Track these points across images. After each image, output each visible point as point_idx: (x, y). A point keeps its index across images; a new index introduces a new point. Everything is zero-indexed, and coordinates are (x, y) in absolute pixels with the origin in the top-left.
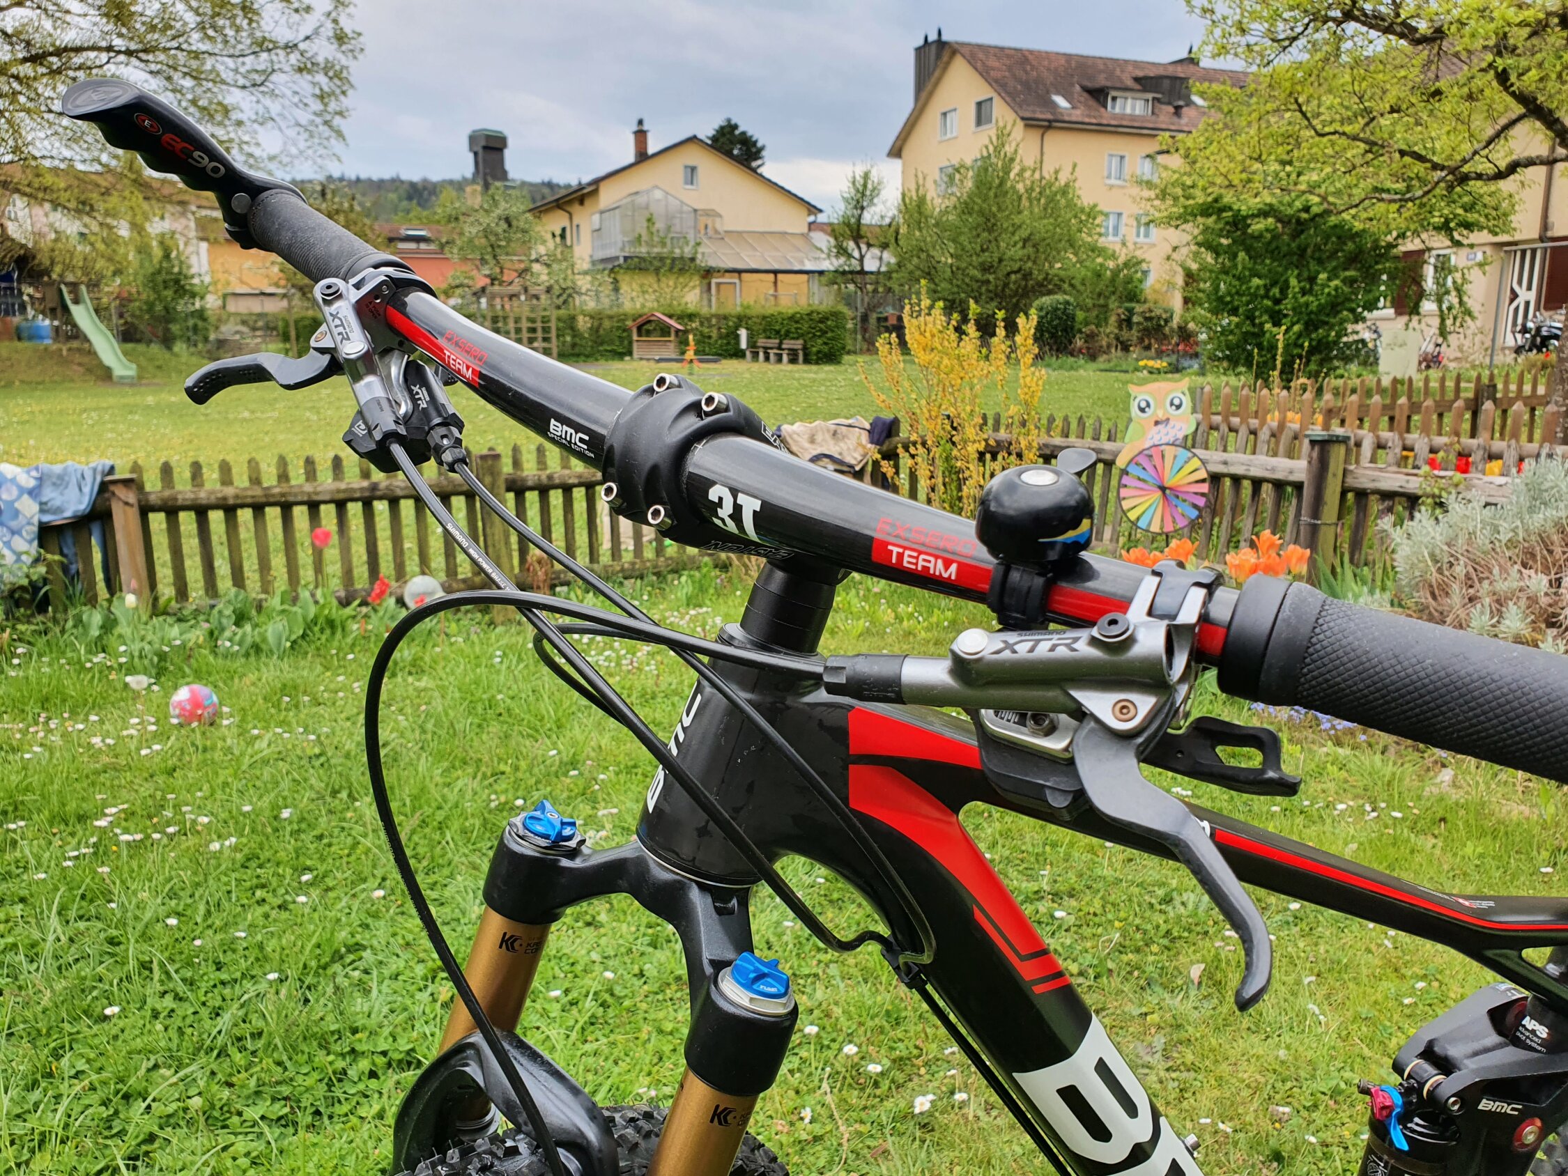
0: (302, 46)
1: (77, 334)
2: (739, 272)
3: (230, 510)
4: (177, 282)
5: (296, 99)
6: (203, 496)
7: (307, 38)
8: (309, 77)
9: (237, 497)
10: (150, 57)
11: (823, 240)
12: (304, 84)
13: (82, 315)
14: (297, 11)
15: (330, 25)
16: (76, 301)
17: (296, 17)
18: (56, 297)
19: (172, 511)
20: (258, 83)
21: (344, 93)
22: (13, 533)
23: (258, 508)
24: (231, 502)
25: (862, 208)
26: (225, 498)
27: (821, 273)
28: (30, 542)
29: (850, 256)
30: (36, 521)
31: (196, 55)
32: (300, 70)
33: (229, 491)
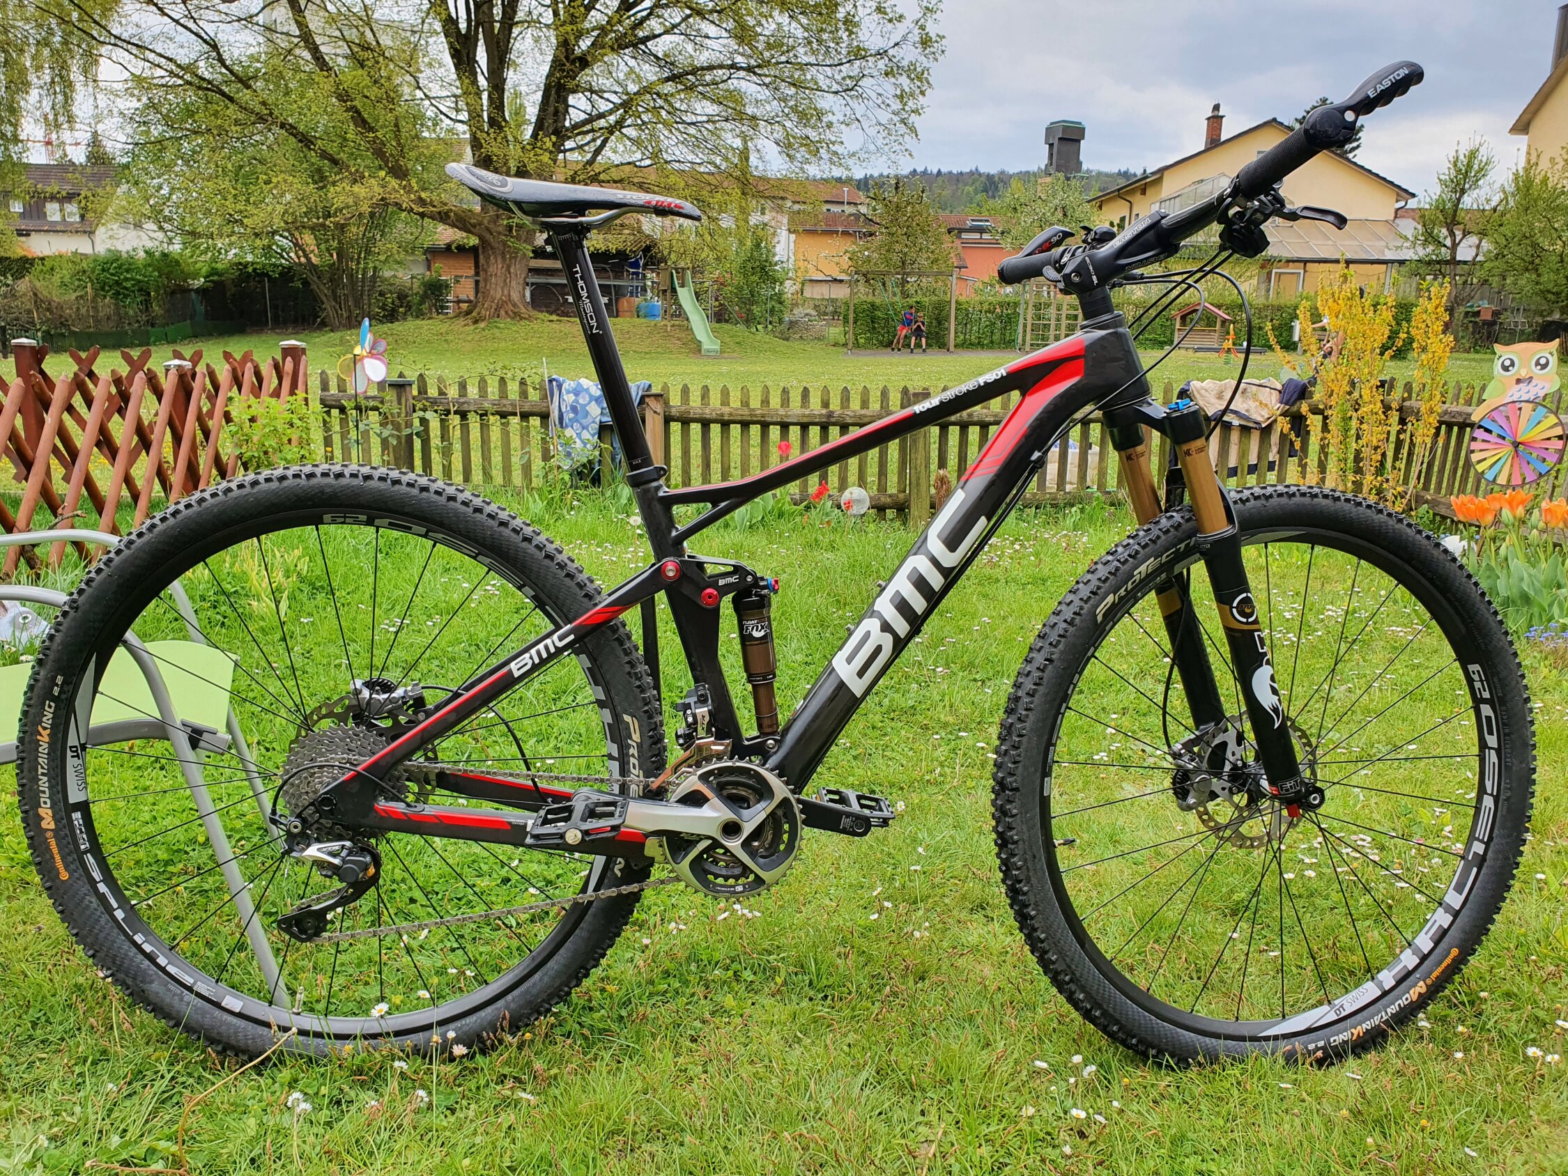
0: (891, 52)
1: (680, 313)
2: (1305, 262)
3: (725, 424)
4: (763, 268)
5: (879, 102)
6: (707, 413)
7: (897, 44)
8: (893, 80)
9: (731, 414)
10: (765, 71)
11: (1409, 227)
12: (889, 87)
13: (685, 296)
14: (890, 21)
15: (916, 31)
16: (682, 286)
17: (890, 26)
18: (668, 282)
19: (685, 422)
20: (849, 88)
21: (923, 93)
22: (583, 428)
23: (745, 425)
24: (726, 418)
25: (1463, 192)
26: (722, 415)
27: (1402, 262)
28: (593, 435)
29: (1441, 244)
30: (597, 421)
31: (802, 67)
32: (887, 74)
33: (726, 410)
